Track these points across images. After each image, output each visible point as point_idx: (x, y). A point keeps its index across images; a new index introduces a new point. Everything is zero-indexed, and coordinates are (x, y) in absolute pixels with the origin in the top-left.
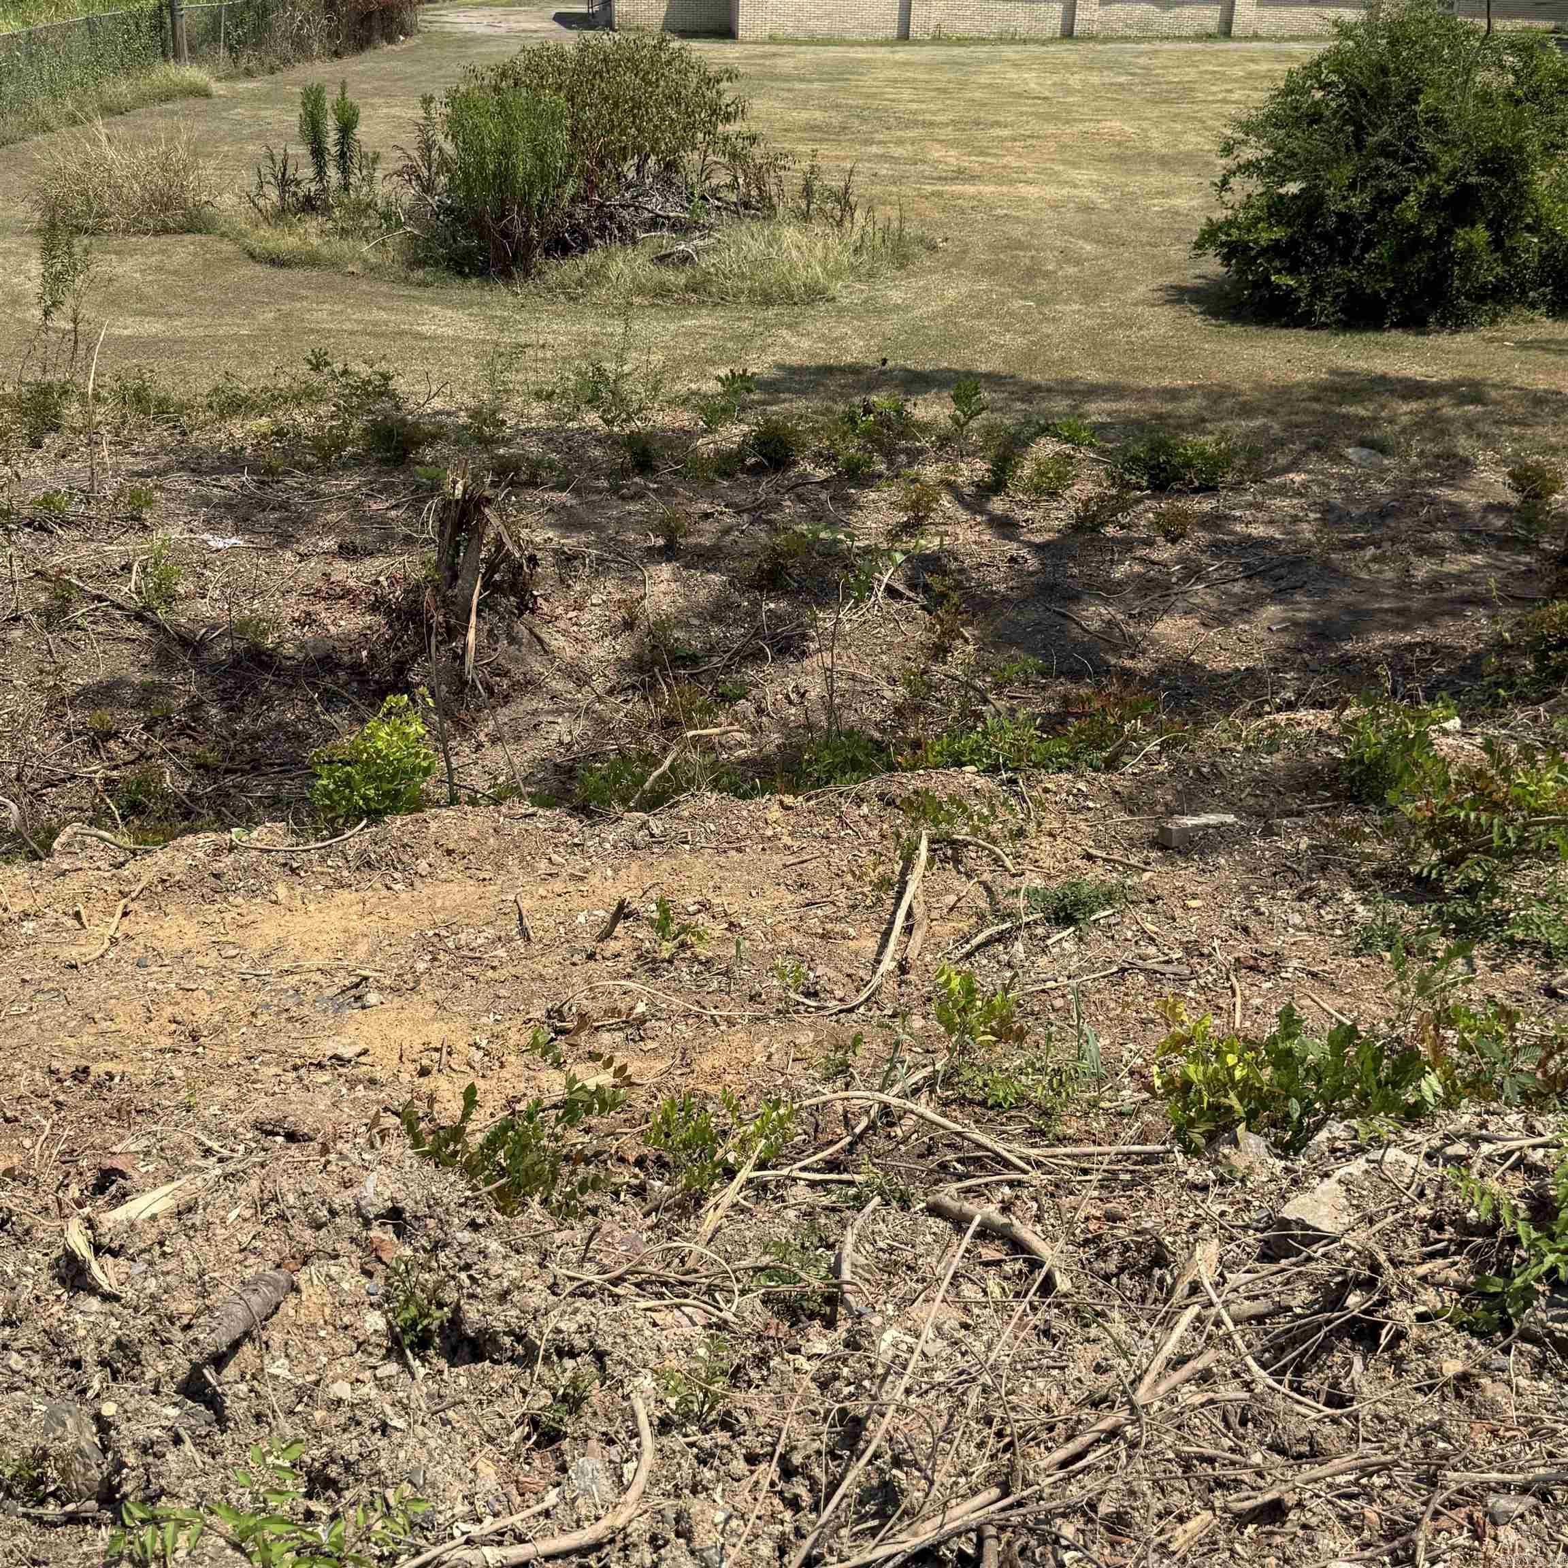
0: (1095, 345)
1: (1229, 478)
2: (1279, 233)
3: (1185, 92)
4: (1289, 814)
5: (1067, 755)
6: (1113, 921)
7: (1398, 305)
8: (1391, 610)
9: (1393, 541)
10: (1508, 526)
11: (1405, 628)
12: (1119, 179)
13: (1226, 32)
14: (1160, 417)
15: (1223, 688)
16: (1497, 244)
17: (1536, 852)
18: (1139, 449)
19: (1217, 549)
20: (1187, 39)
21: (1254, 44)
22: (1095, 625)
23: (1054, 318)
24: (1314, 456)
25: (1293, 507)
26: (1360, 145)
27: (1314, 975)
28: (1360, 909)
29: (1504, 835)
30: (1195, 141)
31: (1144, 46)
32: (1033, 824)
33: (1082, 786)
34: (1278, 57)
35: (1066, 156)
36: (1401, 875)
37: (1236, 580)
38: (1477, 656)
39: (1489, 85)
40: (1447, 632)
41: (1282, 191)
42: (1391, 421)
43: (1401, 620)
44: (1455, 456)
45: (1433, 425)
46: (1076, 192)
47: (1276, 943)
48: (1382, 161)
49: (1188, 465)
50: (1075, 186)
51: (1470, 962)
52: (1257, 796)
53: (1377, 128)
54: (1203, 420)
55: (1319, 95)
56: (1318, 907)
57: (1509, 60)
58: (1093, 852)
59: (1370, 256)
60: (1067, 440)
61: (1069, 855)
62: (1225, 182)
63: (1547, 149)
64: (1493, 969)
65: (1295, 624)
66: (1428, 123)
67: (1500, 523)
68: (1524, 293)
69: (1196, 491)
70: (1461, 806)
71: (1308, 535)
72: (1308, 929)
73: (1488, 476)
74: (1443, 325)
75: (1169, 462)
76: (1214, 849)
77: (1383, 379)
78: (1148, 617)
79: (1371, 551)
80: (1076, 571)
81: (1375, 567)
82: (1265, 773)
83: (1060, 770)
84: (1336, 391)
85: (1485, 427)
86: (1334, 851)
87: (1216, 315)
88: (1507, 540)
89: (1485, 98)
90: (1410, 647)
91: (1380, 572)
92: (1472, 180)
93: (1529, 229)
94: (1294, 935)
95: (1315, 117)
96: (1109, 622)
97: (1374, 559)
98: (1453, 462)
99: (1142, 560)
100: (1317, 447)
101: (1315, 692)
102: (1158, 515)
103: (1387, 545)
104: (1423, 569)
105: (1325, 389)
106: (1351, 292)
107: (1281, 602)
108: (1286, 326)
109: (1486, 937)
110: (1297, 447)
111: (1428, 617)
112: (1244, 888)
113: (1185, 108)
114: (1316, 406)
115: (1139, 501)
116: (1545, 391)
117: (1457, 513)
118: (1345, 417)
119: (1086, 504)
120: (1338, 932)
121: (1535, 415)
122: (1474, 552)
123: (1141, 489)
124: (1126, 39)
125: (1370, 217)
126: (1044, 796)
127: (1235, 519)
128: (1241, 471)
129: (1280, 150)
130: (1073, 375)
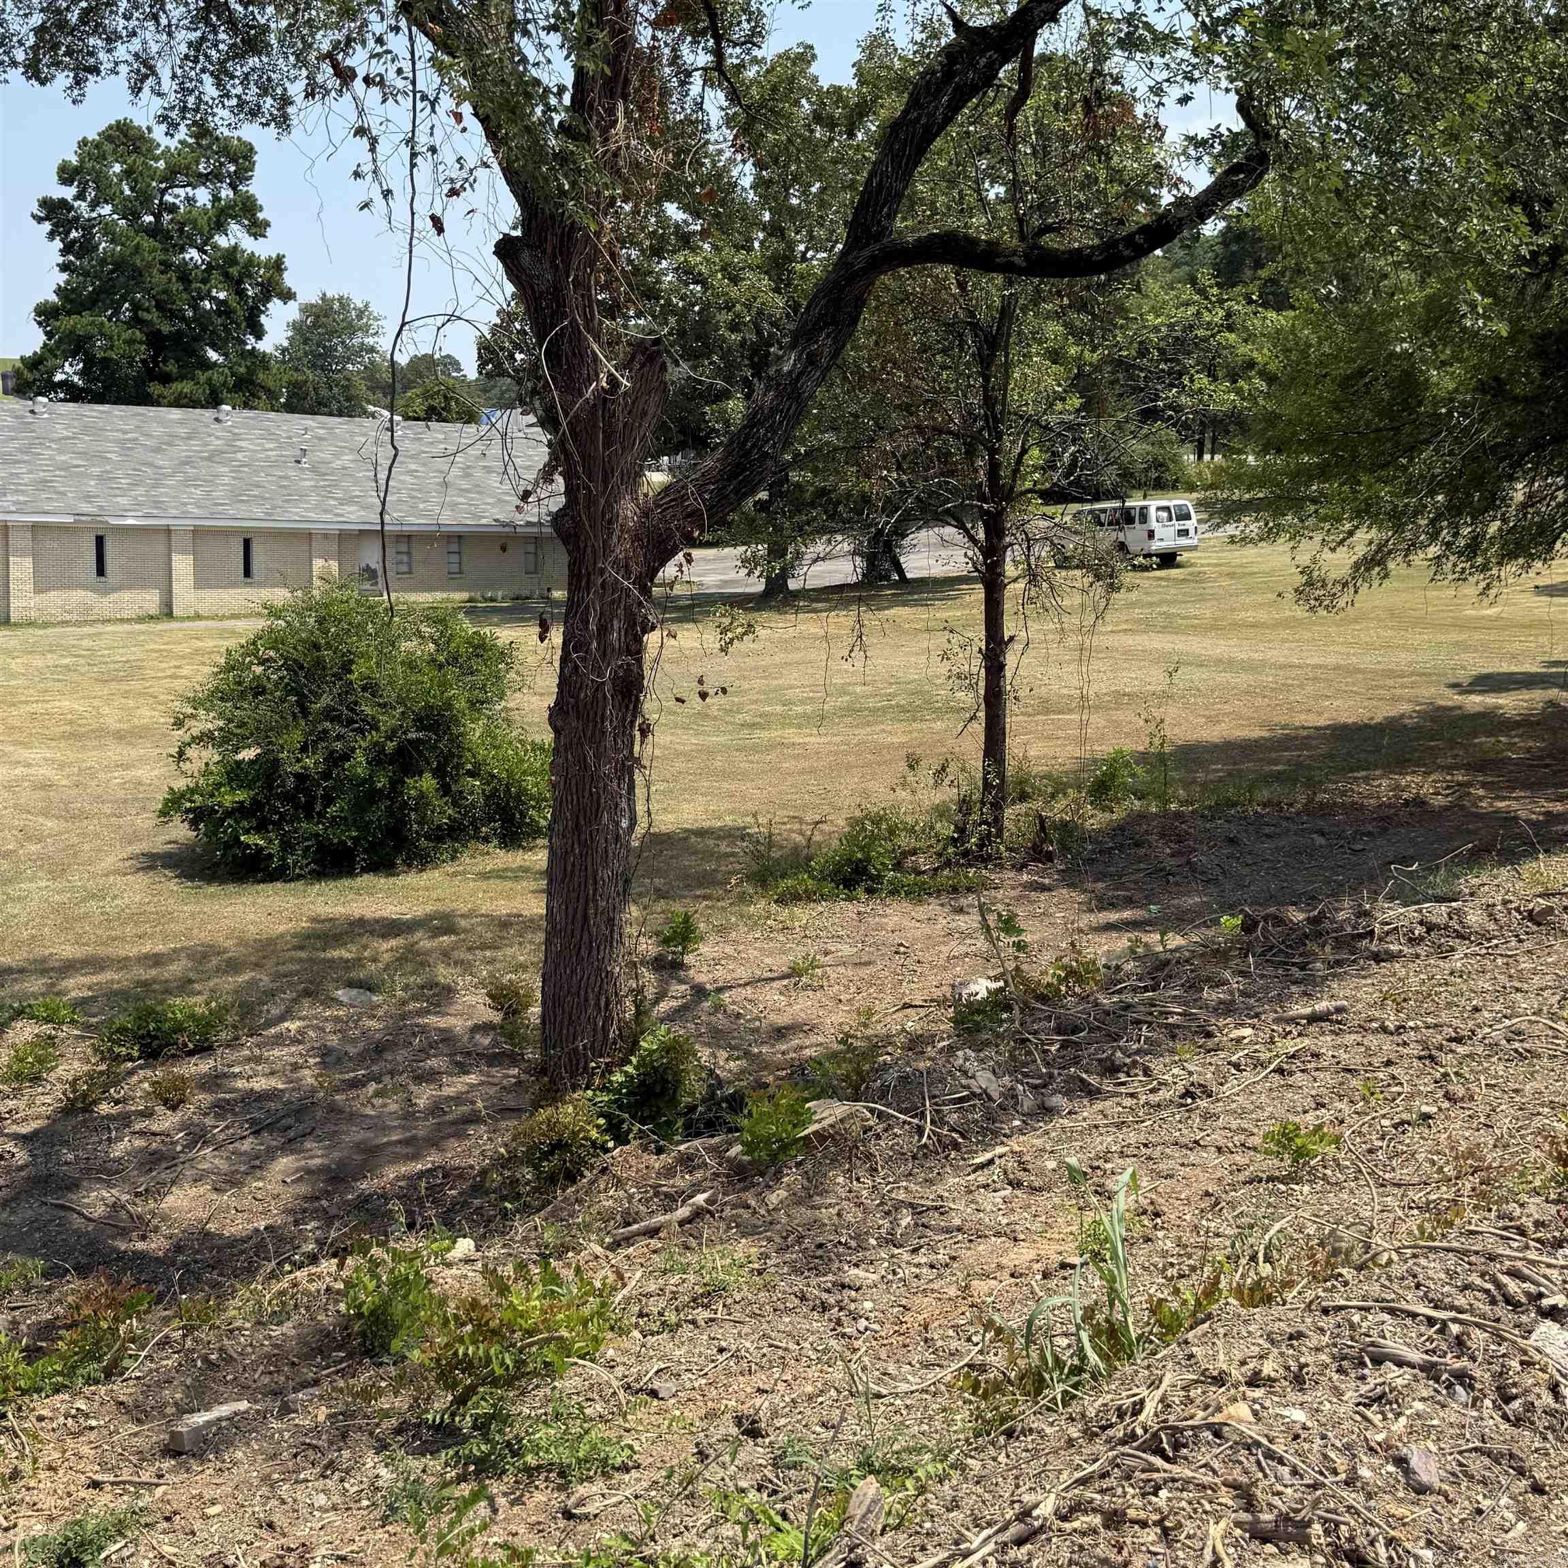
0: (67, 920)
1: (223, 1035)
2: (241, 796)
3: (133, 670)
4: (304, 1385)
5: (60, 1373)
6: (126, 1553)
7: (365, 851)
8: (400, 1142)
9: (392, 1073)
10: (495, 1044)
11: (415, 1157)
12: (72, 756)
13: (167, 612)
14: (145, 984)
15: (243, 1252)
16: (445, 790)
17: (535, 1373)
18: (123, 1020)
19: (221, 1109)
20: (128, 621)
21: (197, 623)
22: (100, 1211)
23: (19, 898)
24: (306, 1002)
25: (292, 1055)
26: (305, 712)
27: (343, 1559)
28: (383, 1472)
29: (503, 1363)
30: (147, 715)
31: (87, 630)
32: (29, 1460)
33: (81, 1404)
34: (222, 634)
35: (16, 736)
36: (419, 1425)
37: (244, 1138)
38: (484, 1172)
39: (413, 653)
40: (455, 1154)
41: (239, 757)
42: (374, 960)
43: (409, 1150)
44: (437, 984)
45: (410, 958)
46: (31, 771)
47: (302, 1532)
48: (328, 725)
49: (179, 1029)
50: (29, 765)
51: (491, 1500)
52: (271, 1373)
53: (318, 696)
54: (190, 981)
55: (259, 670)
56: (342, 1480)
57: (426, 629)
58: (98, 1477)
59: (332, 810)
60: (47, 1020)
61: (72, 1488)
62: (181, 753)
63: (473, 704)
64: (513, 1503)
65: (309, 1171)
66: (364, 689)
67: (486, 1041)
68: (477, 830)
69: (191, 1053)
70: (461, 1340)
71: (310, 1081)
72: (334, 1508)
73: (470, 999)
74: (410, 866)
75: (159, 1029)
76: (230, 1443)
77: (361, 922)
78: (157, 1191)
79: (372, 1087)
80: (70, 1157)
81: (378, 1102)
82: (276, 1346)
83: (57, 1391)
84: (319, 937)
85: (462, 955)
86: (353, 1416)
87: (191, 878)
88: (495, 1055)
89: (411, 665)
90: (421, 1175)
91: (385, 1105)
92: (412, 735)
93: (471, 774)
94: (321, 1519)
95: (258, 690)
96: (114, 1205)
97: (378, 1094)
98: (436, 990)
99: (142, 1133)
100: (307, 993)
101: (335, 1240)
102: (153, 1084)
103: (387, 1079)
104: (423, 1096)
105: (309, 937)
106: (319, 844)
107: (292, 1152)
108: (263, 881)
109: (504, 1472)
110: (289, 995)
111: (435, 1142)
112: (266, 1479)
113: (136, 685)
114: (303, 954)
115: (131, 1073)
116: (509, 915)
117: (447, 1037)
118: (332, 961)
119: (74, 1083)
120: (365, 1503)
121: (502, 938)
122: (467, 1073)
123: (131, 1059)
124: (65, 623)
125: (326, 775)
126: (38, 1425)
127: (235, 1076)
128: (235, 1027)
129: (230, 721)
130: (47, 952)
